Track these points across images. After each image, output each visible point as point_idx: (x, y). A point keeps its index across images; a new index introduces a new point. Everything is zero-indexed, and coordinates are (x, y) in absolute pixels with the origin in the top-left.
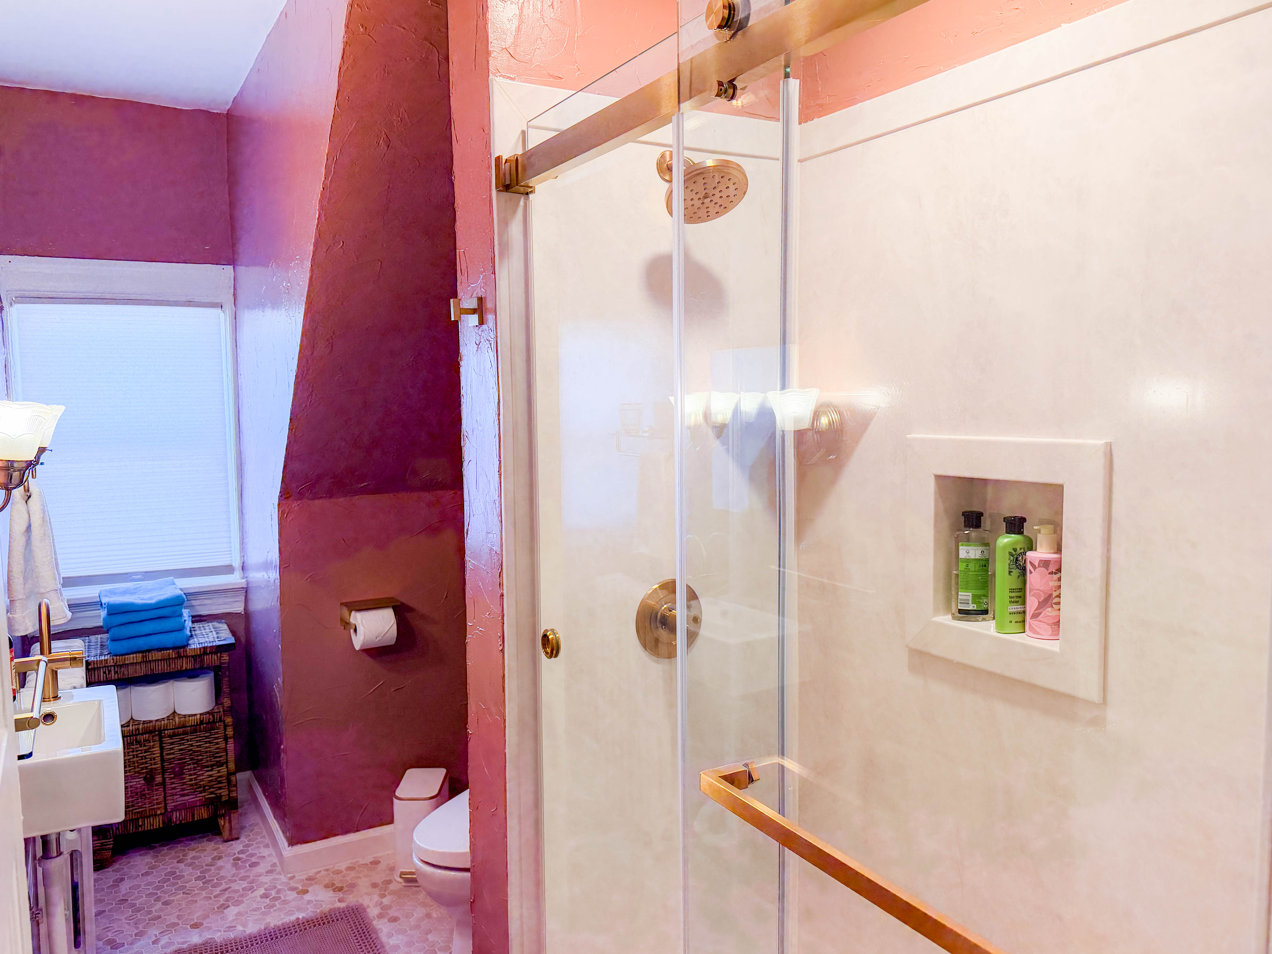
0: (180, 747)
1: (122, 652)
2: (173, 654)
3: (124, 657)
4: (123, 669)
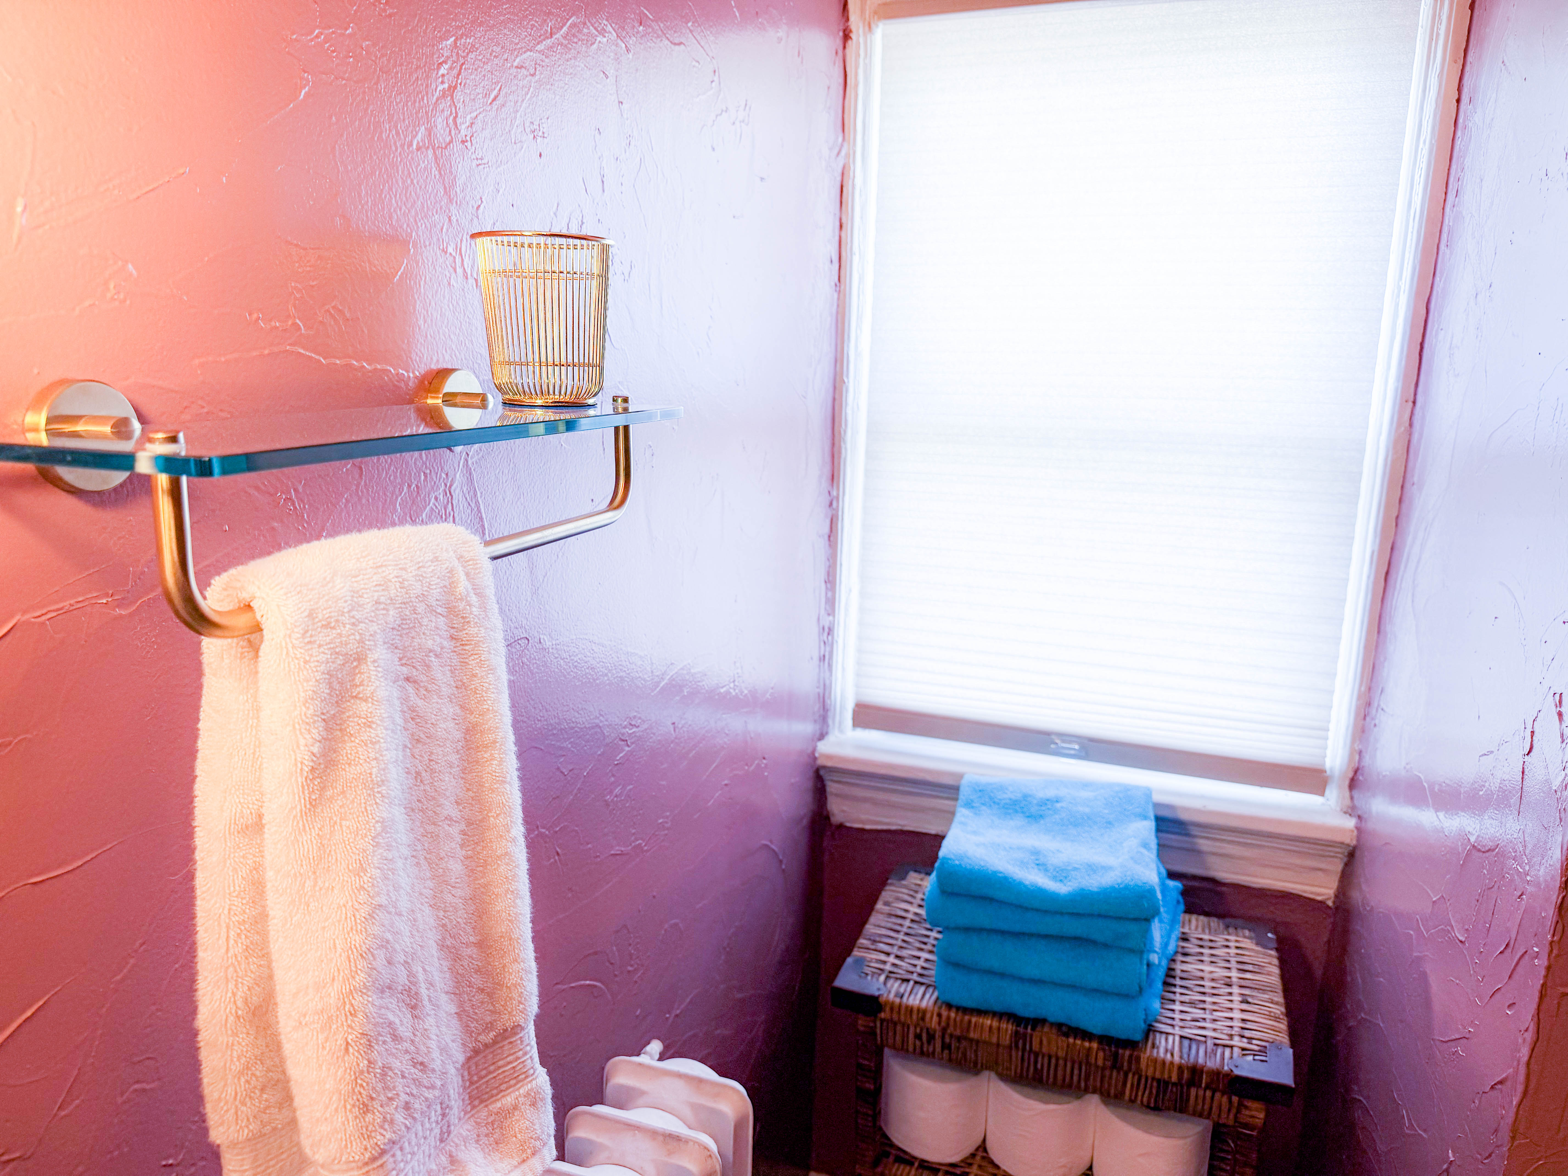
1: (965, 1005)
2: (1099, 1054)
3: (967, 1017)
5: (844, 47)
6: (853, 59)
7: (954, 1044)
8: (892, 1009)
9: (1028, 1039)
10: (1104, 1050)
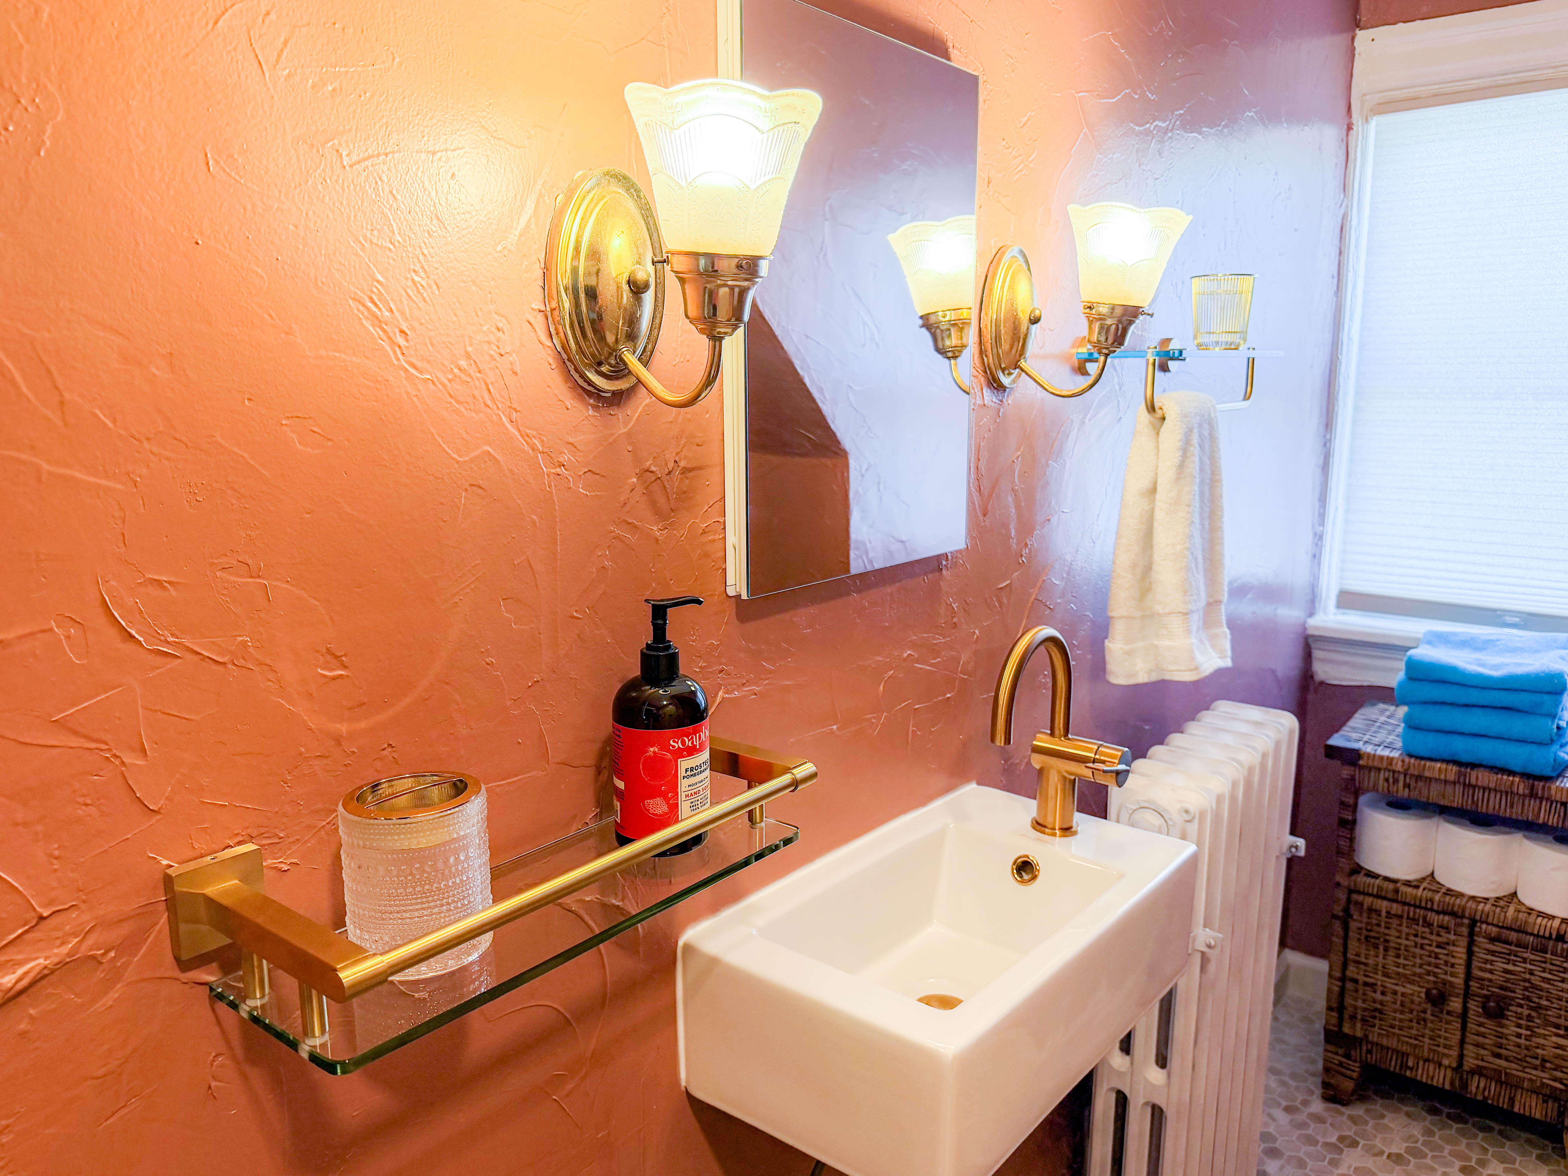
0: (1505, 966)
1: (1422, 754)
2: (1521, 786)
3: (1423, 762)
4: (1420, 784)
5: (1347, 136)
6: (1354, 141)
7: (1413, 784)
8: (1368, 759)
9: (1468, 776)
10: (1524, 782)
